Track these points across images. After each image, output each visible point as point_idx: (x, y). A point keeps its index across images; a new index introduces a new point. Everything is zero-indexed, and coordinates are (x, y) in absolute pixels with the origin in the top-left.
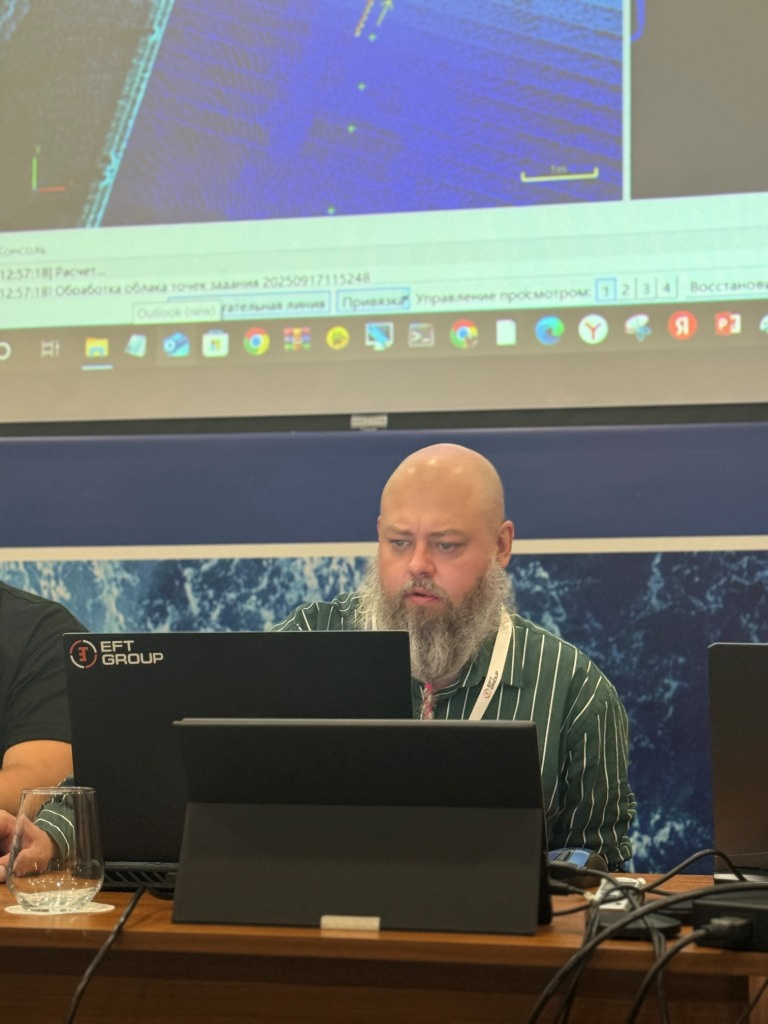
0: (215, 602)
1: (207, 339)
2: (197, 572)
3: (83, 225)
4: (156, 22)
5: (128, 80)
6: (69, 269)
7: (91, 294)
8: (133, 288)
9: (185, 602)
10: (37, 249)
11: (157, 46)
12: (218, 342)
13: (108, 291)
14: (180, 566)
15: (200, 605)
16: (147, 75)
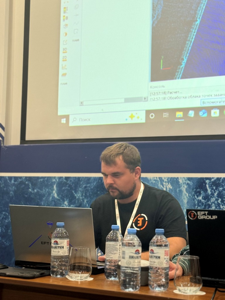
0: (216, 191)
1: (213, 111)
2: (210, 181)
3: (176, 79)
4: (198, 18)
5: (189, 35)
6: (171, 92)
7: (178, 99)
8: (190, 97)
9: (207, 190)
10: (162, 86)
11: (198, 25)
12: (216, 112)
13: (183, 97)
14: (205, 179)
15: (211, 191)
16: (195, 34)
